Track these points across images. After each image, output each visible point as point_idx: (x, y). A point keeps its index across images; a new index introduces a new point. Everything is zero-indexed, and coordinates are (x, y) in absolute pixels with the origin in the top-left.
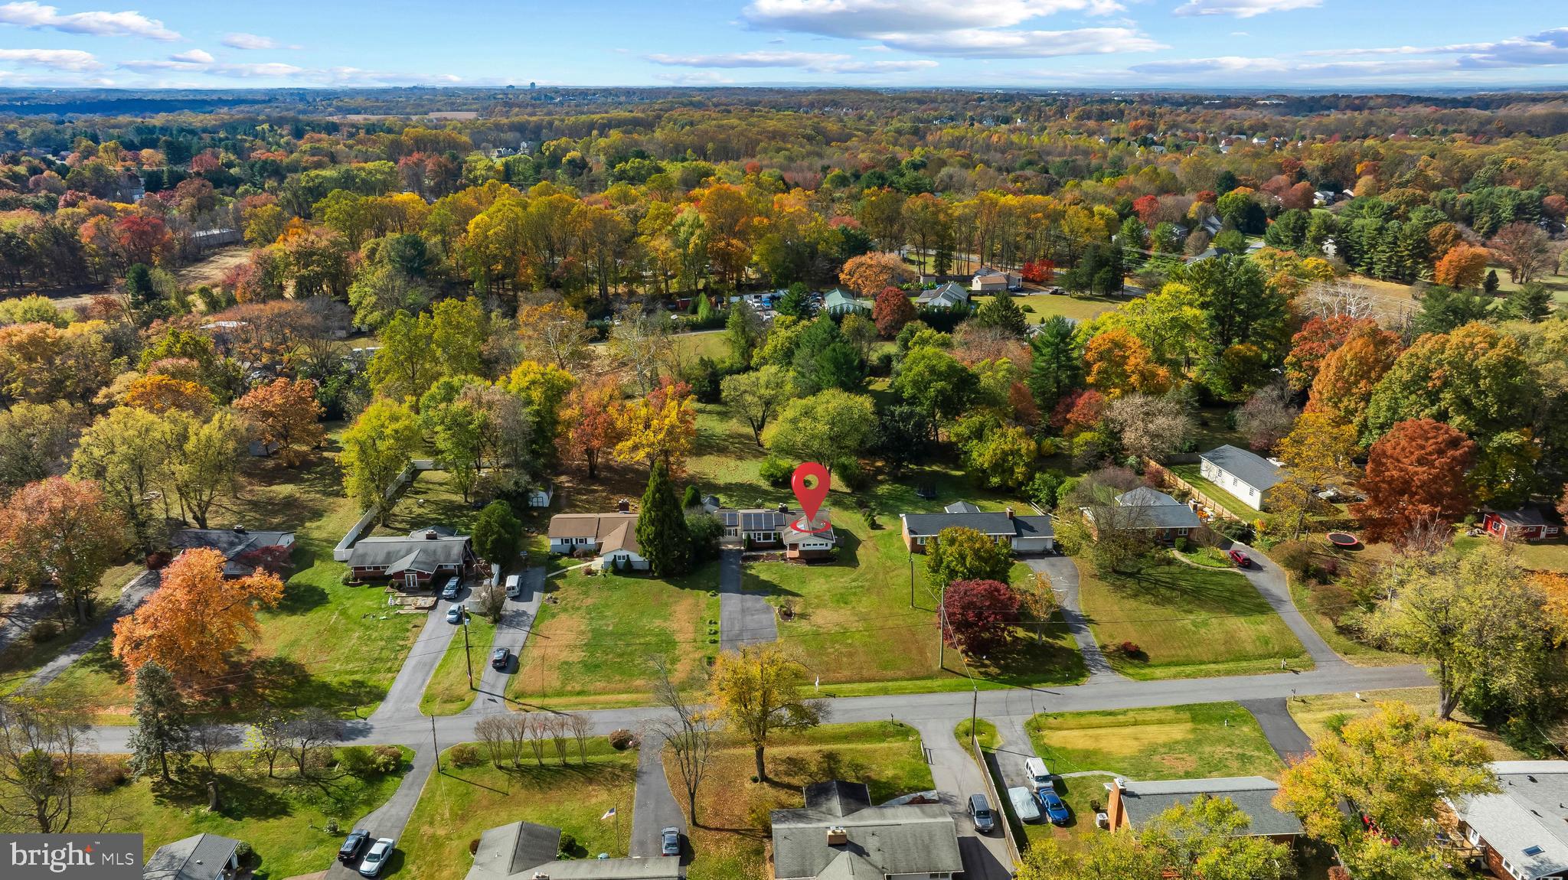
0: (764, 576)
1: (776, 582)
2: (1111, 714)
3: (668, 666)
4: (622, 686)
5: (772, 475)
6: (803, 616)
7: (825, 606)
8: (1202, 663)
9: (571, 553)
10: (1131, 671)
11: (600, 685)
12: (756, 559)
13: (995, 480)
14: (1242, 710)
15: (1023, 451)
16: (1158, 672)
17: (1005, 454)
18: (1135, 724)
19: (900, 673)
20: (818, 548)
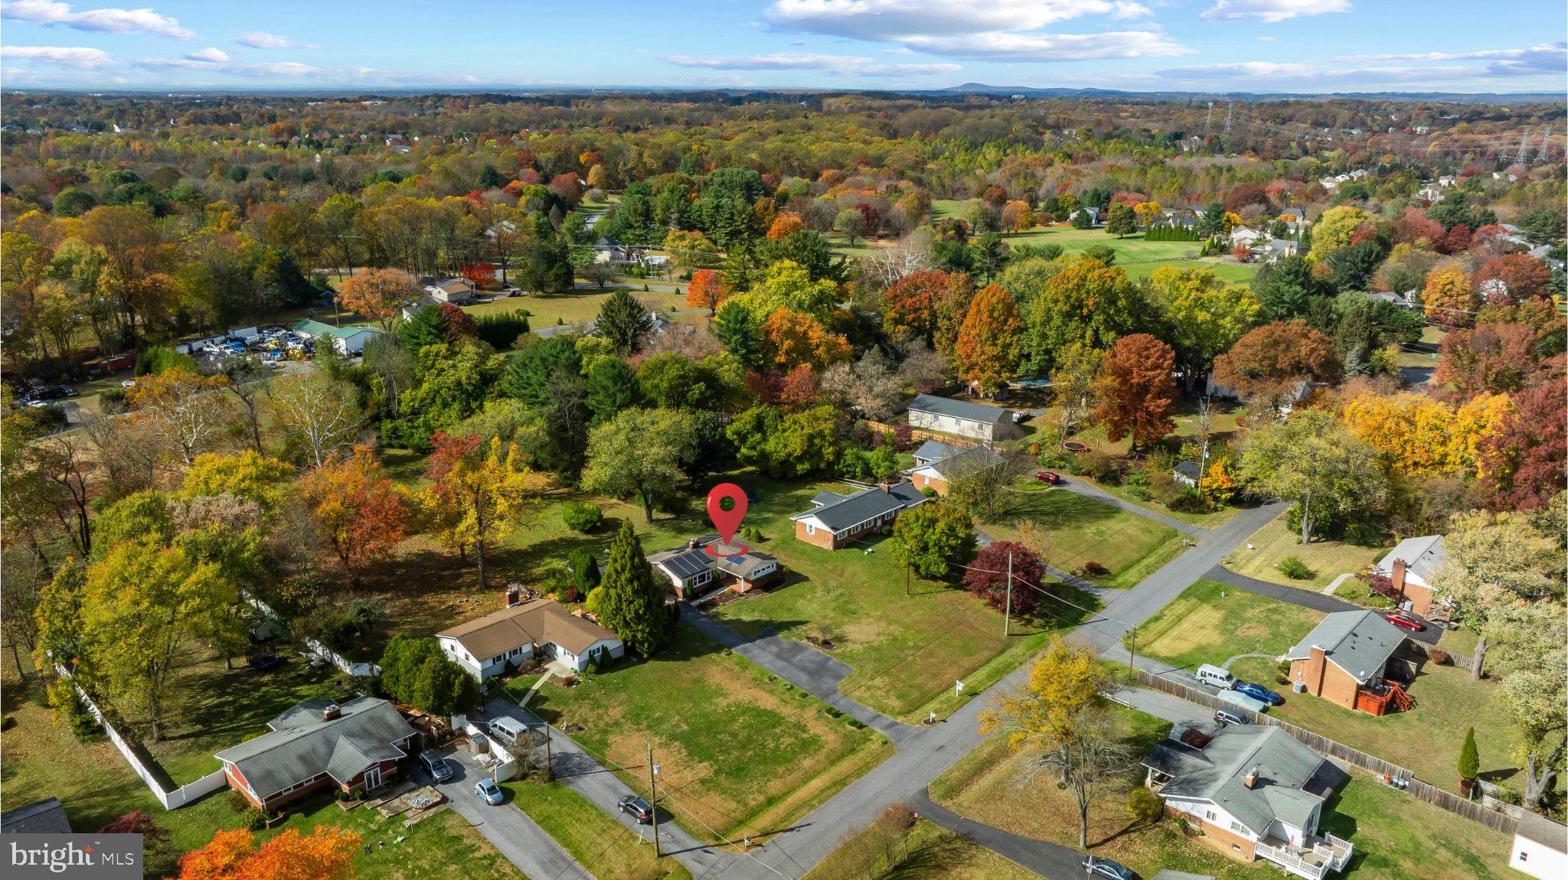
0: (746, 617)
1: (765, 618)
2: (1157, 619)
3: (805, 736)
4: (796, 775)
5: (587, 522)
6: (841, 639)
7: (843, 624)
8: (1138, 561)
9: (511, 670)
10: (1112, 583)
11: (774, 786)
12: (713, 604)
13: (802, 468)
14: (1212, 584)
15: (827, 432)
16: (1131, 575)
17: (811, 438)
18: (1180, 619)
19: (986, 654)
20: (767, 571)
